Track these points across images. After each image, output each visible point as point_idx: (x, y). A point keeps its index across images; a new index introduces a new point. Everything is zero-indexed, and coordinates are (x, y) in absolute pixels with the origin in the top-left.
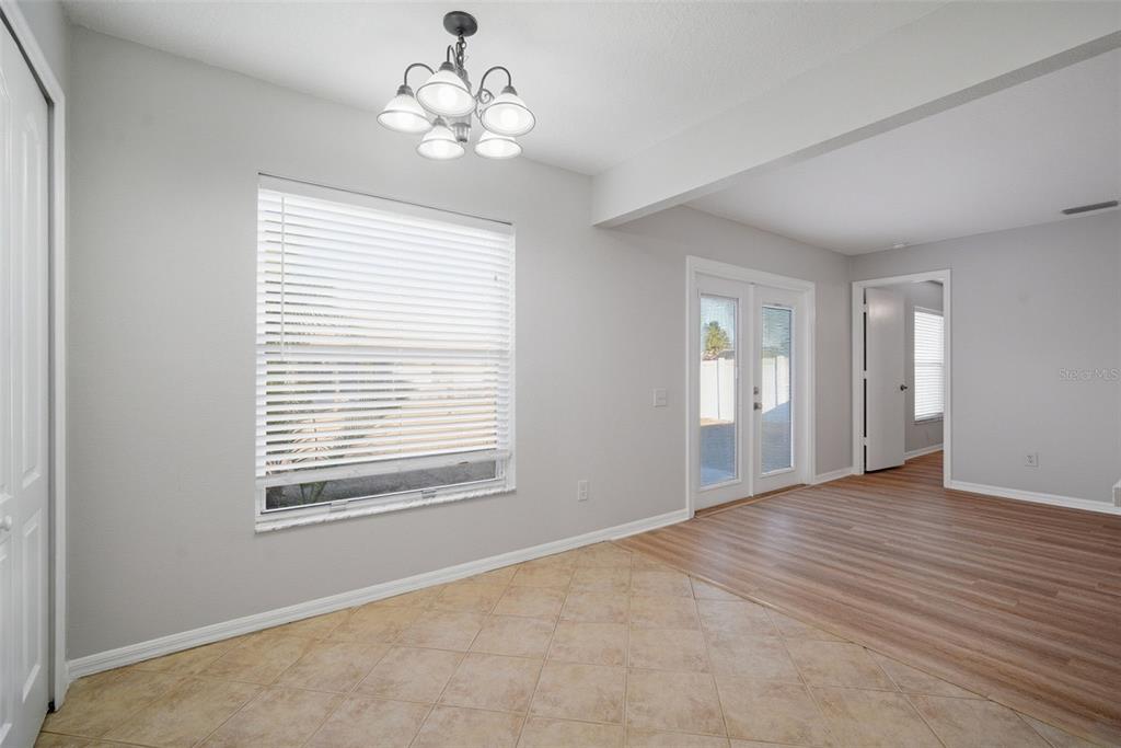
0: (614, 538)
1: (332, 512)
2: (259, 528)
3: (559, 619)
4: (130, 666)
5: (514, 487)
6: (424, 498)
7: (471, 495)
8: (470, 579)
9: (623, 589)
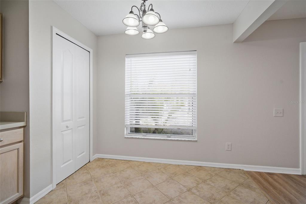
0: (245, 170)
1: (143, 136)
2: (125, 136)
3: (189, 190)
4: (104, 158)
5: (197, 140)
6: (167, 137)
7: (180, 139)
8: (179, 165)
9: (227, 191)
